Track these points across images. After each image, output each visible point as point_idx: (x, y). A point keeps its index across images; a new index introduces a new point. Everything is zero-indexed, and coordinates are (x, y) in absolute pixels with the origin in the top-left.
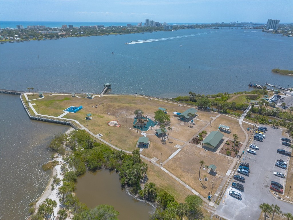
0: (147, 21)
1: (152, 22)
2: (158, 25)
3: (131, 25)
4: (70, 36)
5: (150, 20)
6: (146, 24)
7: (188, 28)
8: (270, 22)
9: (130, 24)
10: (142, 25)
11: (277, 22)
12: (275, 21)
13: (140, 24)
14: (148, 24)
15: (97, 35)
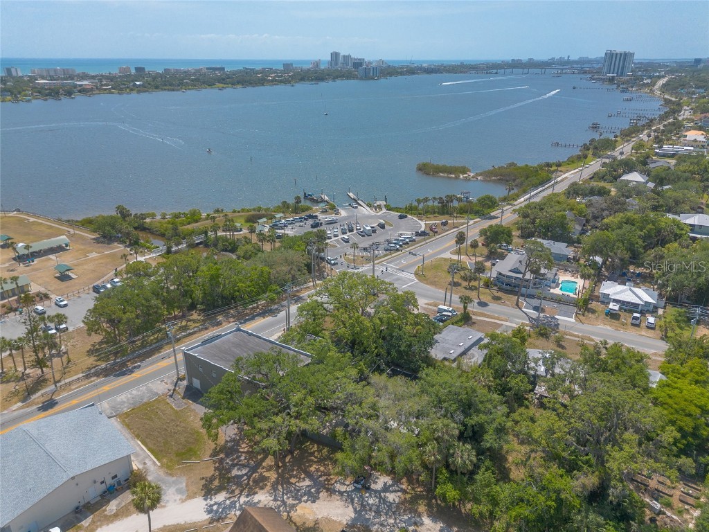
0: (335, 55)
1: (347, 58)
2: (358, 64)
3: (294, 66)
4: (107, 91)
5: (341, 55)
6: (333, 62)
7: (424, 71)
8: (611, 56)
9: (291, 64)
10: (322, 67)
11: (626, 56)
12: (621, 54)
13: (317, 64)
14: (336, 64)
15: (173, 90)
